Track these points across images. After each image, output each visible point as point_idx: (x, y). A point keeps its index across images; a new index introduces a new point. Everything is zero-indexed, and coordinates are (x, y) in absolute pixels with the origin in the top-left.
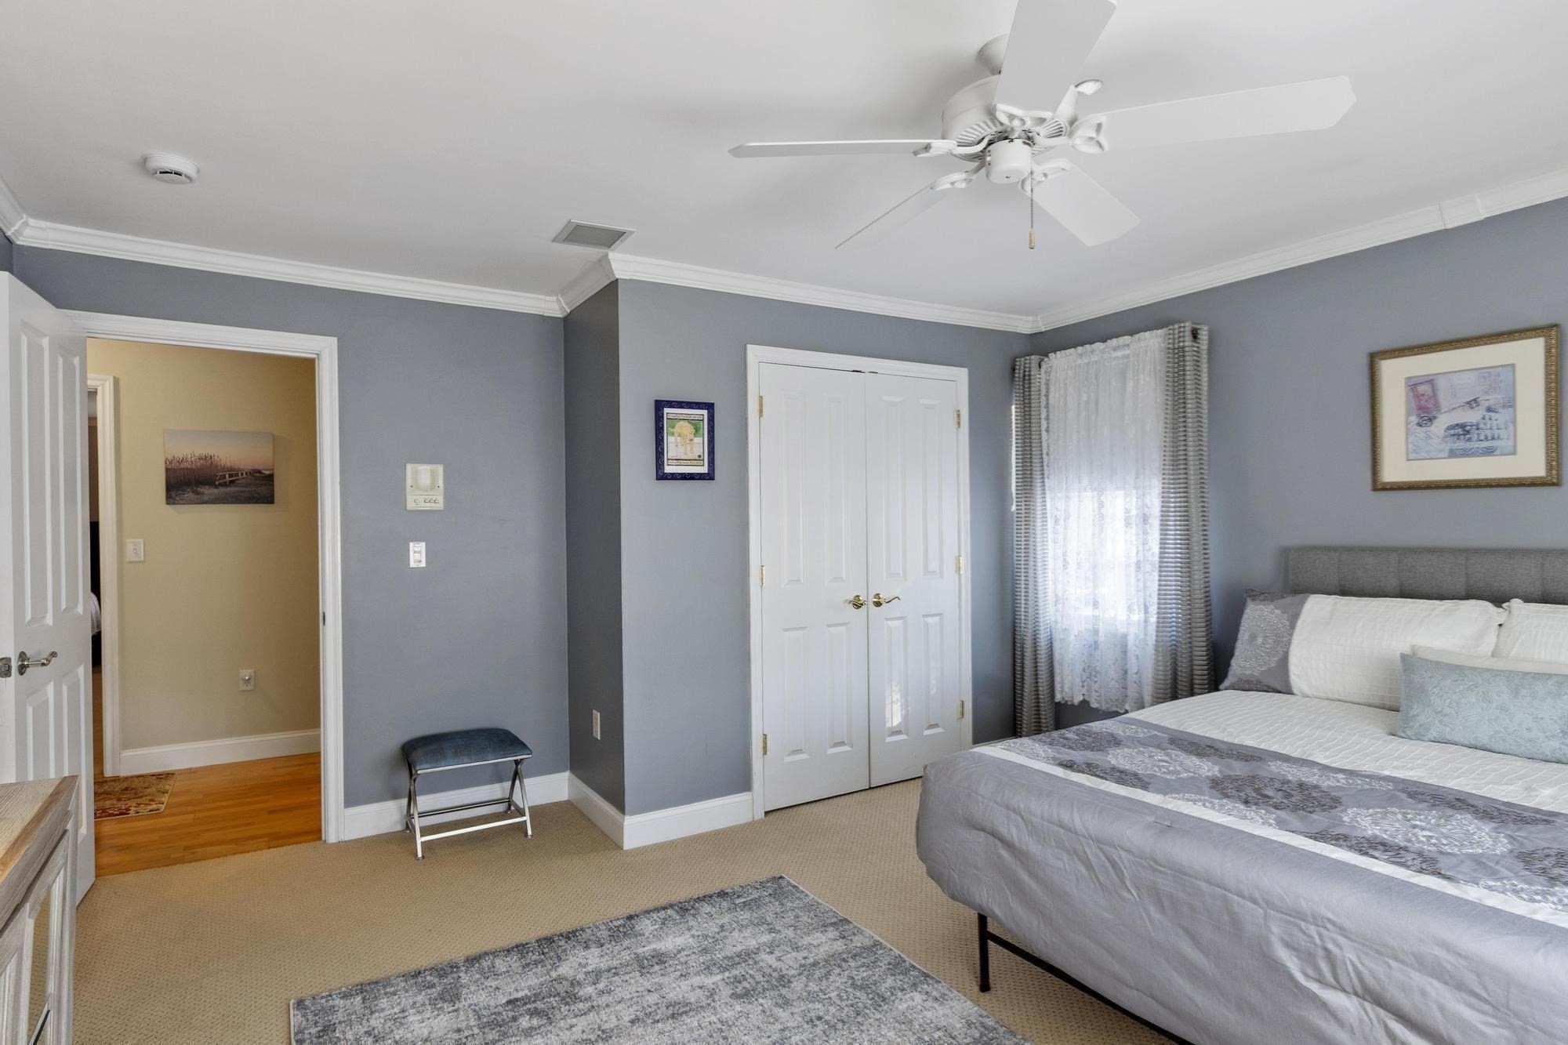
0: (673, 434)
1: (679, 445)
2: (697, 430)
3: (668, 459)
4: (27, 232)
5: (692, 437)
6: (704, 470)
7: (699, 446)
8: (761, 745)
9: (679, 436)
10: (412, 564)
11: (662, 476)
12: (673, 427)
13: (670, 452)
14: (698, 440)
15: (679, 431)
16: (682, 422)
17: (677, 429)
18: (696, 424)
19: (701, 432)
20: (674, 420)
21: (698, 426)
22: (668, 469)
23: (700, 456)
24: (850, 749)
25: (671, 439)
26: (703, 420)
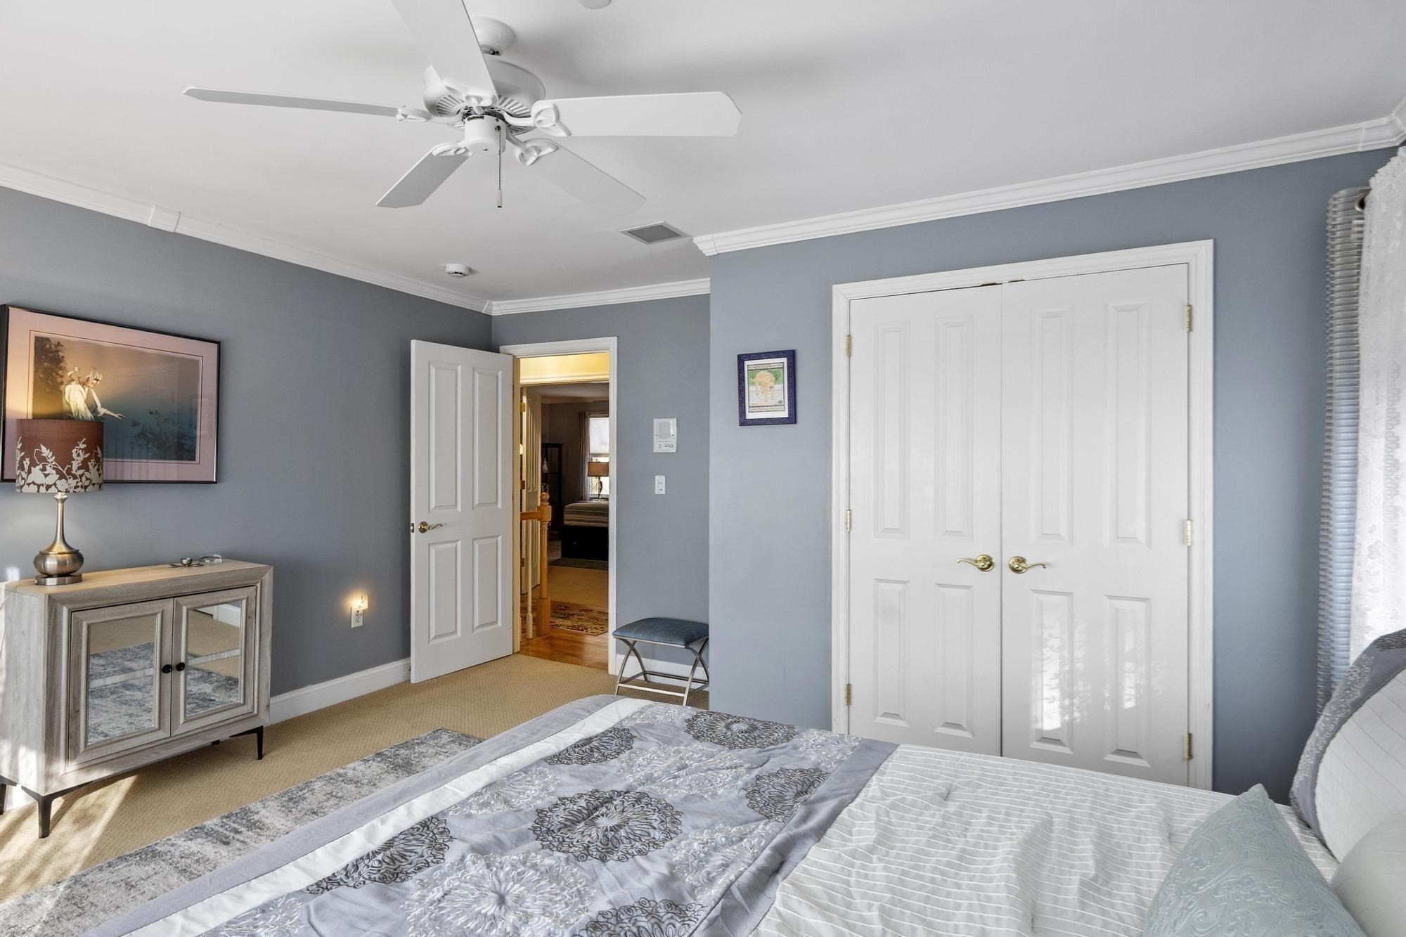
0: (753, 384)
1: (760, 393)
2: (776, 377)
3: (750, 407)
4: (494, 308)
5: (772, 384)
6: (785, 414)
7: (780, 392)
8: (843, 694)
9: (760, 384)
10: (657, 492)
11: (744, 422)
12: (754, 377)
13: (751, 400)
14: (778, 387)
15: (760, 380)
16: (762, 372)
17: (757, 380)
18: (775, 372)
19: (781, 378)
20: (754, 371)
21: (778, 373)
22: (749, 416)
23: (780, 402)
24: (971, 737)
25: (752, 388)
26: (783, 368)
